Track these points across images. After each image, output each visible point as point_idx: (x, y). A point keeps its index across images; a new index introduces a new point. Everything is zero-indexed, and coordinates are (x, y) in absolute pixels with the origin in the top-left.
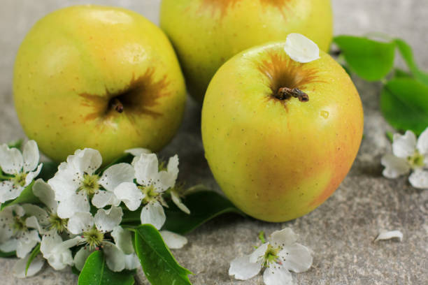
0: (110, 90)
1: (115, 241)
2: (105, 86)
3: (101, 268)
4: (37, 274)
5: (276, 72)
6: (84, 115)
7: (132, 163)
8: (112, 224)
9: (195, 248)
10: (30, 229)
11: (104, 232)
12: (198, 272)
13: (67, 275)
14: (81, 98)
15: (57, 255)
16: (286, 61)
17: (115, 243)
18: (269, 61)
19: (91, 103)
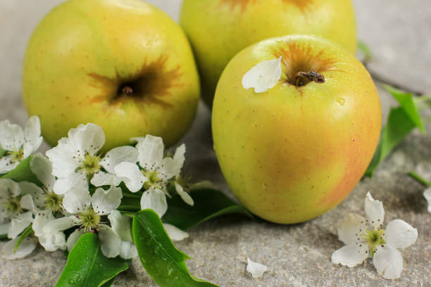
0: (120, 73)
1: (112, 225)
2: (116, 68)
3: (94, 252)
4: (27, 257)
5: (293, 60)
6: (91, 97)
7: (137, 146)
8: (111, 206)
9: (196, 244)
10: (25, 211)
11: (101, 214)
12: (197, 266)
13: (59, 260)
14: (90, 78)
15: (50, 235)
16: (303, 50)
17: (111, 227)
18: (287, 49)
19: (99, 84)
